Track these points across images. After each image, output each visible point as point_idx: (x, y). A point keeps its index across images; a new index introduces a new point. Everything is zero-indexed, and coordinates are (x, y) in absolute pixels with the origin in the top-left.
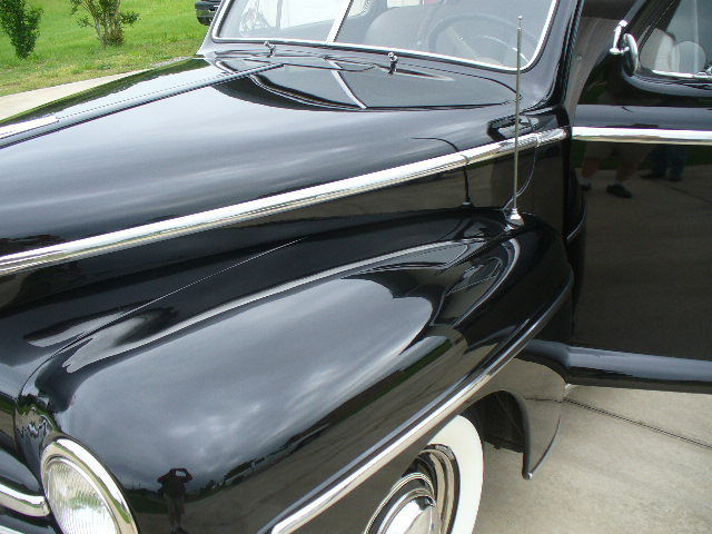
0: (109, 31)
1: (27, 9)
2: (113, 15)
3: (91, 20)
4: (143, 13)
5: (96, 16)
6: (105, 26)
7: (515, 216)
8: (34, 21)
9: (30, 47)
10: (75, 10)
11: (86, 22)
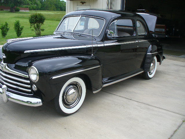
0: (38, 32)
1: (21, 27)
2: (39, 29)
3: (34, 30)
4: (46, 29)
5: (35, 29)
6: (37, 31)
7: (92, 55)
8: (22, 29)
9: (20, 35)
10: (31, 27)
11: (33, 30)
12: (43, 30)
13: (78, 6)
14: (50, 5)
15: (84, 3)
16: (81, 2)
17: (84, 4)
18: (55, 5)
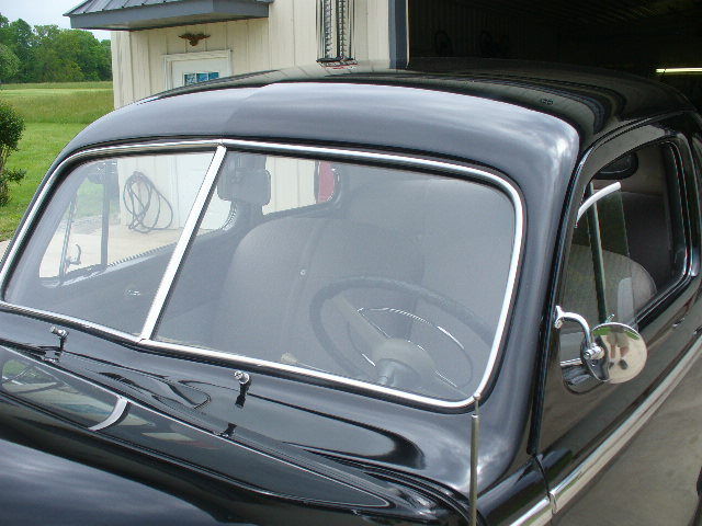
12: (18, 177)
13: (170, 58)
14: (59, 61)
15: (202, 36)
16: (187, 36)
17: (202, 43)
18: (79, 58)
